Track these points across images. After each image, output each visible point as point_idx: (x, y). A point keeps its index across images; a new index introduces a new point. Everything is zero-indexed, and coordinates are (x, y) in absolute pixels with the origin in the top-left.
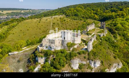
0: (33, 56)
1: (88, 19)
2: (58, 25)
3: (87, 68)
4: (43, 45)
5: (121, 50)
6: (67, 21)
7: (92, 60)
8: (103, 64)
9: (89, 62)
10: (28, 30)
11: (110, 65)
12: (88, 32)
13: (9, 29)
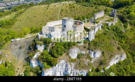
0: (33, 44)
1: (101, 6)
2: (67, 12)
3: (86, 58)
5: (128, 41)
6: (76, 8)
7: (92, 50)
8: (104, 54)
9: (89, 52)
10: (35, 17)
11: (112, 56)
12: (96, 21)
13: (17, 15)
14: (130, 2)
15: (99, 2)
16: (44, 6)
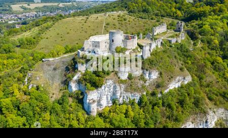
1: (164, 18)
2: (115, 26)
3: (139, 80)
4: (85, 49)
5: (196, 61)
6: (129, 21)
7: (147, 70)
8: (162, 76)
9: (143, 72)
10: (68, 33)
11: (172, 77)
12: (155, 37)
13: (42, 31)
14: (207, 12)
15: (163, 13)
16: (81, 18)
